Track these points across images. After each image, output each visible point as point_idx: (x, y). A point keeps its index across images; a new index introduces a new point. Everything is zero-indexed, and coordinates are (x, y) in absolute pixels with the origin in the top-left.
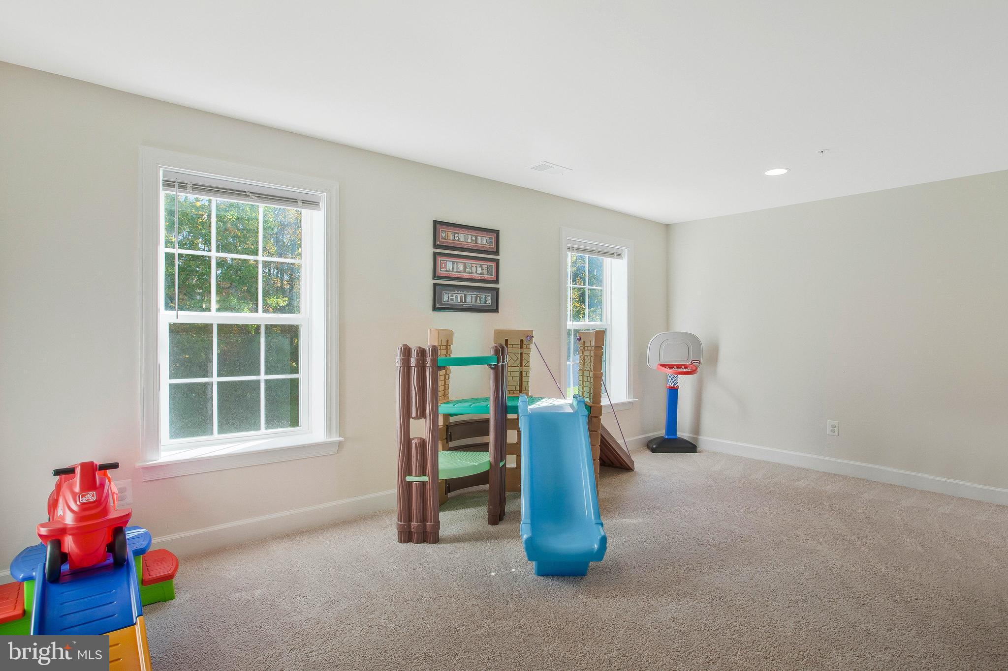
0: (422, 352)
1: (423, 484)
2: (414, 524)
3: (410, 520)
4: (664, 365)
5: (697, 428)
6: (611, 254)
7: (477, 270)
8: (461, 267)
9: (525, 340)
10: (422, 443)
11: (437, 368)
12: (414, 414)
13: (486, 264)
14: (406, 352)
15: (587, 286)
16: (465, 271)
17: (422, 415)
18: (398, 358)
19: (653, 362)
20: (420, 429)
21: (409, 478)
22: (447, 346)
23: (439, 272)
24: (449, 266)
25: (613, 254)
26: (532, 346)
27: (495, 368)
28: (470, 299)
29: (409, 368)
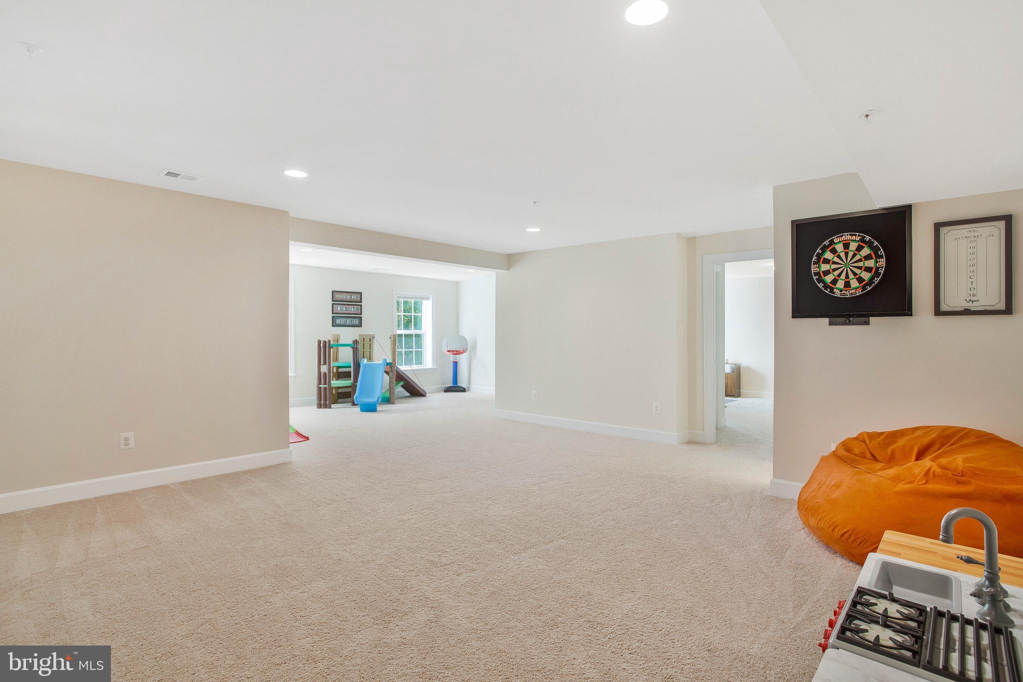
0: (325, 342)
1: (326, 388)
2: (322, 402)
3: (326, 401)
4: (449, 351)
5: (469, 383)
6: (423, 298)
7: (352, 309)
8: (344, 309)
9: (371, 339)
10: (325, 374)
11: (330, 347)
12: (322, 364)
13: (355, 307)
14: (320, 342)
15: (413, 314)
16: (346, 310)
17: (325, 363)
18: (317, 344)
19: (445, 350)
20: (324, 369)
21: (320, 386)
22: (338, 341)
23: (335, 311)
24: (339, 309)
25: (424, 298)
26: (375, 341)
27: (353, 348)
28: (349, 321)
29: (320, 347)
